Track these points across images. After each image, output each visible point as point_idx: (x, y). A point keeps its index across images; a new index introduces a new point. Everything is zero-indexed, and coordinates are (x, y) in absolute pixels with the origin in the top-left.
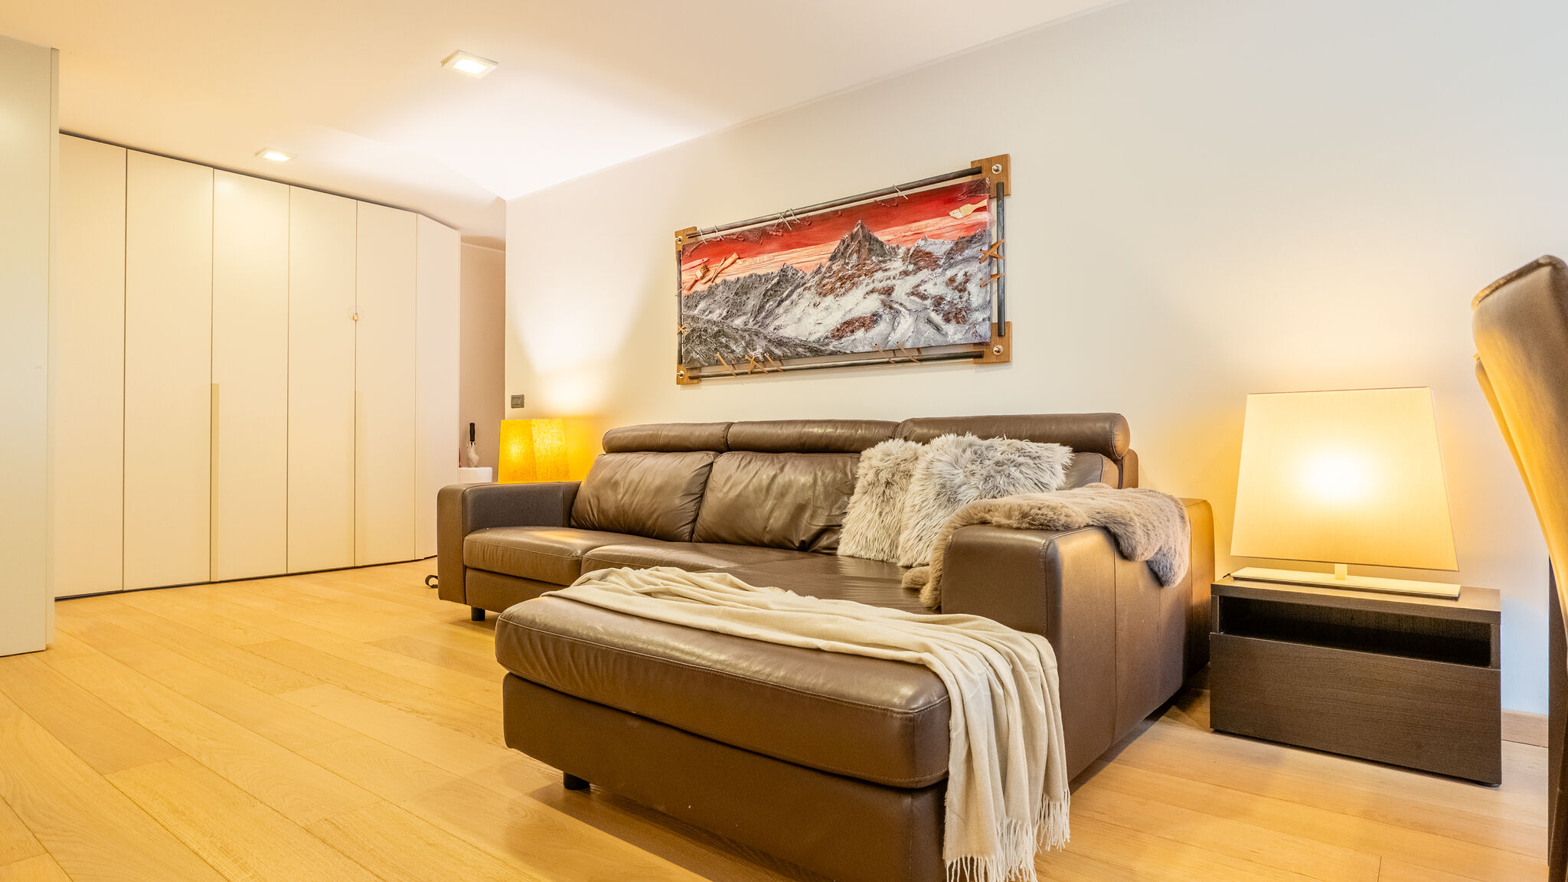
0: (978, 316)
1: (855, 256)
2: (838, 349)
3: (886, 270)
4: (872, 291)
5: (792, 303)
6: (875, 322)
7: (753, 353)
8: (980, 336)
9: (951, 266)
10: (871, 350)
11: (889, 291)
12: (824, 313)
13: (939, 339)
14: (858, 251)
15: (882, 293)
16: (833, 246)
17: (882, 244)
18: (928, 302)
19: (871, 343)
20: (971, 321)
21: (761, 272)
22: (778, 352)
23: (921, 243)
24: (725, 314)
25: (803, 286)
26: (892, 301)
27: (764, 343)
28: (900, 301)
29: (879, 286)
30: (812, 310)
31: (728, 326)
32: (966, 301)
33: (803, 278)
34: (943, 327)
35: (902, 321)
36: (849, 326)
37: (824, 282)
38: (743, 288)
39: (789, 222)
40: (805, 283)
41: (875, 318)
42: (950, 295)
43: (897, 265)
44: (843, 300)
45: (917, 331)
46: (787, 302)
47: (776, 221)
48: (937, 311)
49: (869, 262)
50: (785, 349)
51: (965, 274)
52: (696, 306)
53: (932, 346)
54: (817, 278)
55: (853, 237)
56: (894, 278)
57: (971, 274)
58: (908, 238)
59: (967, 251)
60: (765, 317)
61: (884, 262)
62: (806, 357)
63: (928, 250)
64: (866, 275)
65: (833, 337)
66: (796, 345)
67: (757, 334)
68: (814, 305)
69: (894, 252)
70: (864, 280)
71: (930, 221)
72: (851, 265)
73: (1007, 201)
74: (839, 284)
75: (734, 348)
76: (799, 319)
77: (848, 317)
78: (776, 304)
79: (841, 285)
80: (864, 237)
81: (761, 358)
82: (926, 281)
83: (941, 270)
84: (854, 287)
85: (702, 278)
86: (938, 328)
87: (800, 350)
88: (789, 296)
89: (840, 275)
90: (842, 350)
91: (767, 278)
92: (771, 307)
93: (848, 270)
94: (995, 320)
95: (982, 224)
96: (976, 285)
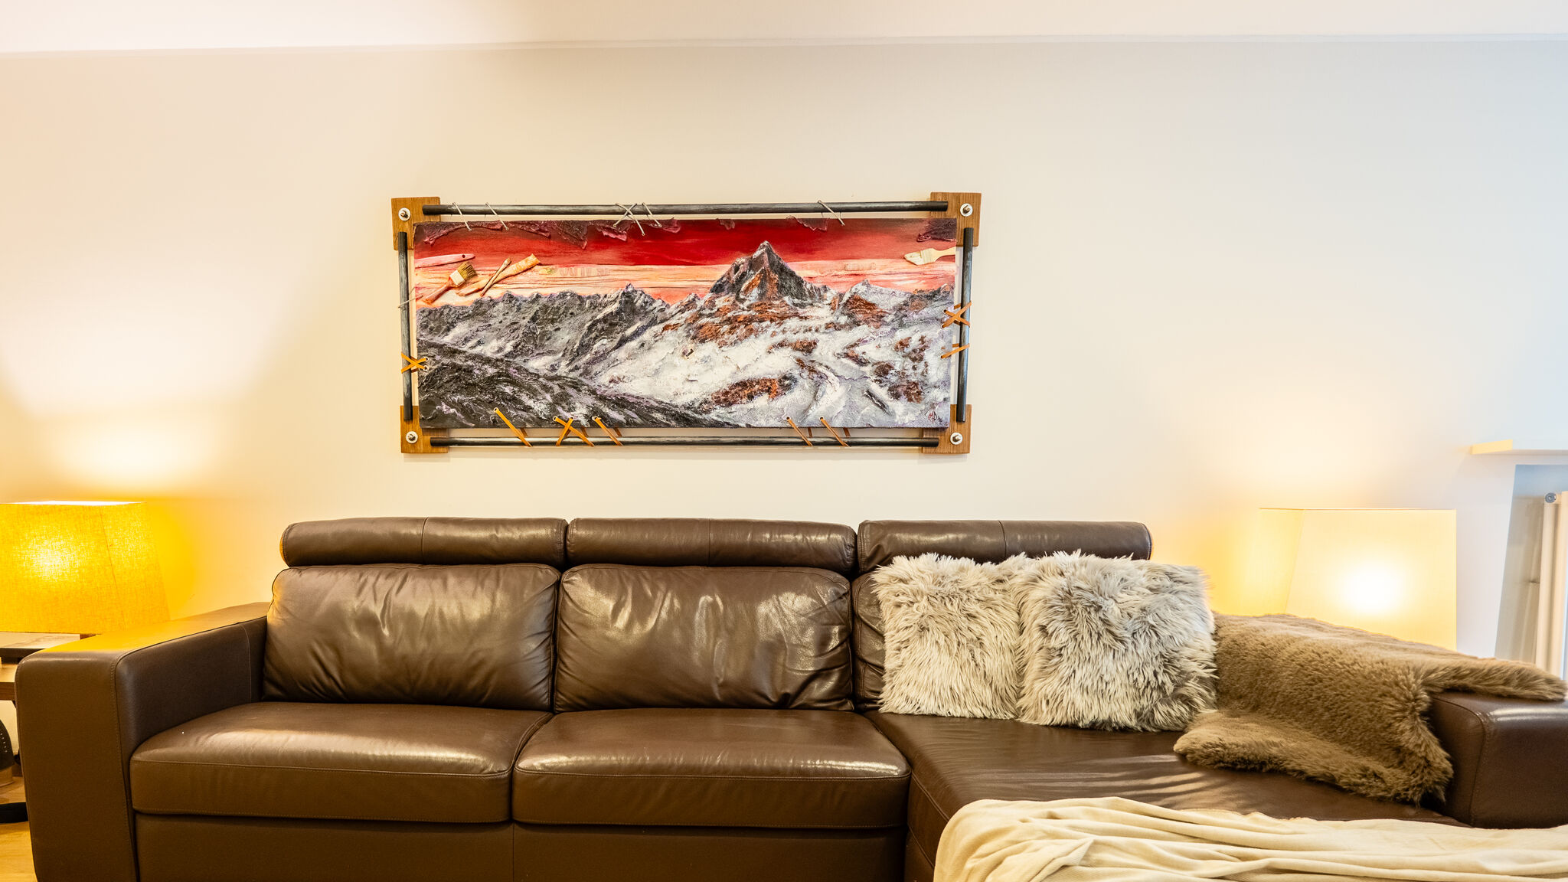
0: (937, 395)
1: (755, 292)
2: (725, 420)
3: (806, 318)
4: (781, 345)
5: (643, 345)
6: (788, 387)
7: (568, 415)
8: (940, 420)
9: (902, 325)
10: (779, 424)
11: (808, 347)
12: (700, 367)
13: (882, 419)
14: (761, 286)
15: (799, 350)
16: (719, 271)
17: (799, 282)
18: (868, 369)
19: (780, 416)
20: (928, 400)
21: (584, 291)
22: (615, 415)
23: (861, 289)
24: (509, 348)
25: (662, 322)
26: (813, 361)
27: (590, 400)
28: (825, 363)
29: (793, 338)
30: (678, 360)
31: (519, 369)
32: (922, 374)
33: (662, 310)
34: (889, 403)
35: (829, 389)
36: (745, 389)
37: (701, 322)
38: (549, 313)
39: (642, 222)
40: (666, 320)
41: (786, 383)
42: (899, 363)
43: (821, 314)
44: (732, 352)
45: (851, 406)
46: (633, 344)
47: (619, 218)
48: (880, 382)
49: (777, 302)
50: (629, 412)
51: (922, 339)
52: (448, 330)
53: (872, 427)
54: (687, 314)
55: (753, 265)
56: (817, 331)
57: (930, 340)
58: (840, 279)
59: (925, 310)
60: (592, 362)
61: (802, 306)
62: (668, 426)
63: (870, 300)
64: (772, 321)
65: (718, 402)
66: (651, 408)
67: (576, 385)
68: (684, 353)
69: (817, 295)
70: (767, 327)
71: (875, 262)
72: (747, 303)
73: (976, 253)
74: (726, 327)
75: (530, 403)
76: (657, 372)
77: (742, 377)
78: (615, 343)
79: (732, 328)
80: (772, 264)
81: (584, 422)
82: (866, 341)
83: (888, 329)
84: (753, 336)
85: (461, 286)
86: (882, 406)
87: (658, 416)
88: (636, 334)
89: (729, 315)
90: (731, 422)
91: (596, 303)
92: (603, 348)
93: (743, 310)
94: (953, 401)
95: (945, 278)
96: (936, 355)
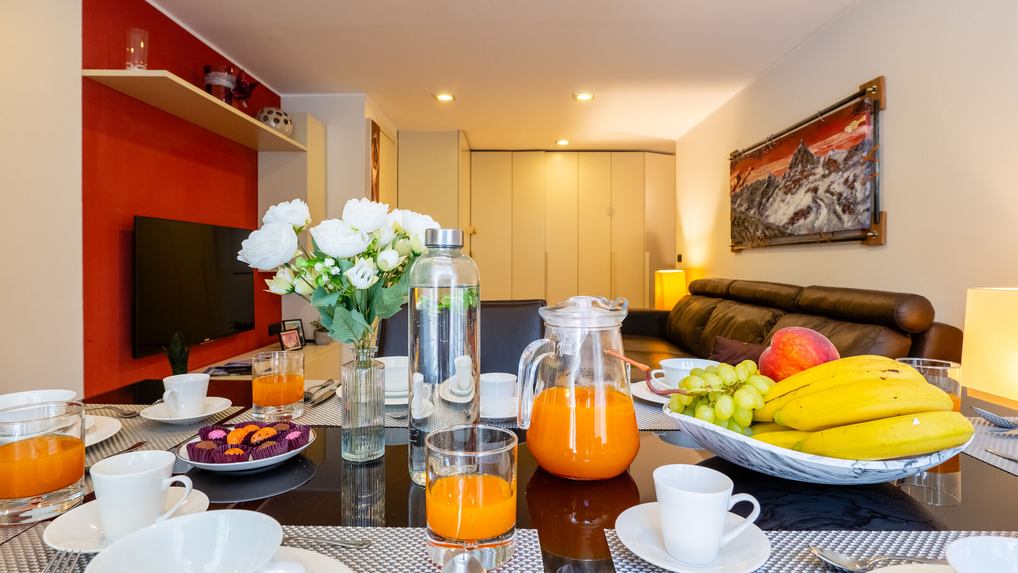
0: (862, 208)
1: (800, 166)
3: (815, 174)
4: (808, 190)
5: (773, 199)
6: (809, 213)
7: (757, 234)
8: (861, 224)
9: (846, 170)
10: (807, 233)
11: (815, 190)
12: (786, 206)
13: (840, 225)
14: (801, 162)
15: (813, 192)
16: (790, 159)
17: (812, 156)
18: (835, 198)
19: (807, 228)
20: (856, 212)
21: (760, 179)
22: (767, 233)
23: (831, 153)
24: (747, 207)
25: (778, 187)
26: (817, 197)
27: (762, 227)
28: (821, 197)
29: (812, 186)
30: (782, 205)
31: (748, 215)
32: (854, 196)
33: (778, 181)
34: (842, 216)
35: (822, 211)
36: (797, 216)
37: (787, 184)
38: (754, 190)
39: (771, 144)
40: (779, 185)
41: (809, 210)
42: (846, 192)
43: (820, 171)
44: (795, 197)
45: (829, 220)
46: (771, 199)
47: (764, 145)
48: (839, 204)
49: (807, 169)
50: (770, 231)
51: (854, 175)
52: (736, 202)
53: (836, 231)
54: (784, 182)
55: (799, 152)
56: (819, 180)
57: (857, 176)
58: (825, 150)
59: (854, 158)
60: (762, 209)
61: (814, 168)
62: (778, 237)
63: (835, 158)
64: (805, 179)
65: (790, 223)
66: (774, 229)
67: (759, 220)
68: (783, 201)
69: (818, 161)
70: (805, 182)
71: (835, 137)
72: (798, 172)
73: (881, 113)
74: (793, 185)
75: (750, 230)
77: (797, 209)
78: (767, 200)
80: (804, 151)
81: (761, 237)
82: (834, 182)
83: (841, 173)
84: (800, 188)
85: (738, 184)
86: (839, 218)
87: (776, 232)
88: (772, 194)
89: (794, 179)
90: (793, 233)
91: (761, 183)
92: (765, 203)
93: (797, 175)
94: (872, 210)
95: (863, 136)
96: (860, 184)
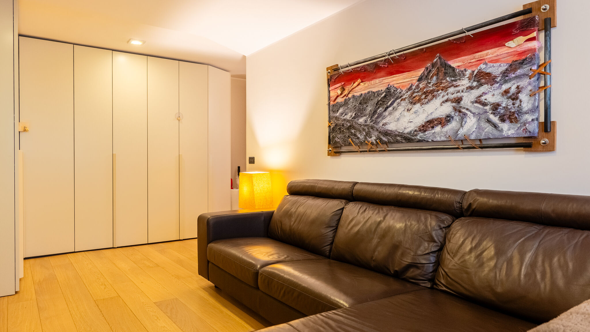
0: (529, 117)
1: (435, 78)
2: (423, 139)
3: (457, 86)
4: (447, 101)
5: (394, 108)
6: (449, 121)
7: (370, 140)
8: (530, 132)
9: (506, 82)
10: (445, 139)
11: (458, 100)
12: (414, 115)
13: (496, 133)
14: (437, 75)
15: (454, 102)
16: (420, 72)
17: (453, 69)
18: (488, 108)
19: (445, 135)
20: (522, 121)
21: (374, 90)
22: (384, 139)
23: (483, 66)
24: (353, 115)
25: (400, 98)
26: (461, 107)
27: (376, 133)
28: (466, 107)
29: (452, 97)
30: (406, 113)
31: (356, 123)
32: (518, 107)
33: (400, 93)
34: (500, 125)
35: (468, 120)
36: (431, 124)
37: (414, 95)
38: (364, 100)
39: (392, 58)
40: (402, 96)
41: (448, 119)
42: (505, 102)
43: (465, 83)
44: (426, 107)
45: (479, 128)
46: (391, 108)
47: (383, 58)
48: (494, 114)
49: (444, 81)
50: (389, 137)
51: (518, 87)
52: (338, 111)
53: (490, 138)
54: (409, 93)
55: (433, 65)
56: (462, 92)
57: (522, 88)
58: (473, 64)
59: (519, 71)
60: (377, 118)
61: (455, 81)
62: (402, 142)
63: (488, 71)
64: (442, 90)
65: (420, 130)
66: (396, 135)
67: (372, 128)
68: (408, 110)
69: (462, 74)
70: (440, 93)
71: (490, 51)
72: (432, 84)
73: (553, 31)
74: (424, 96)
75: (359, 136)
76: (398, 119)
77: (430, 118)
78: (384, 109)
79: (426, 97)
80: (441, 65)
81: (374, 142)
82: (486, 93)
83: (498, 85)
84: (434, 98)
85: (341, 94)
86: (495, 126)
87: (399, 138)
88: (392, 104)
89: (425, 90)
90: (425, 139)
91: (379, 93)
92: (381, 111)
93: (430, 87)
94: (542, 119)
95: (533, 50)
96: (527, 95)
